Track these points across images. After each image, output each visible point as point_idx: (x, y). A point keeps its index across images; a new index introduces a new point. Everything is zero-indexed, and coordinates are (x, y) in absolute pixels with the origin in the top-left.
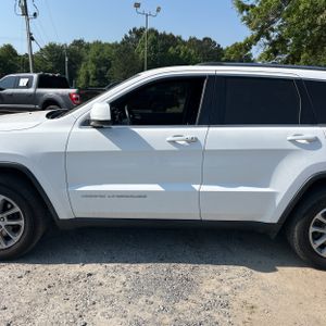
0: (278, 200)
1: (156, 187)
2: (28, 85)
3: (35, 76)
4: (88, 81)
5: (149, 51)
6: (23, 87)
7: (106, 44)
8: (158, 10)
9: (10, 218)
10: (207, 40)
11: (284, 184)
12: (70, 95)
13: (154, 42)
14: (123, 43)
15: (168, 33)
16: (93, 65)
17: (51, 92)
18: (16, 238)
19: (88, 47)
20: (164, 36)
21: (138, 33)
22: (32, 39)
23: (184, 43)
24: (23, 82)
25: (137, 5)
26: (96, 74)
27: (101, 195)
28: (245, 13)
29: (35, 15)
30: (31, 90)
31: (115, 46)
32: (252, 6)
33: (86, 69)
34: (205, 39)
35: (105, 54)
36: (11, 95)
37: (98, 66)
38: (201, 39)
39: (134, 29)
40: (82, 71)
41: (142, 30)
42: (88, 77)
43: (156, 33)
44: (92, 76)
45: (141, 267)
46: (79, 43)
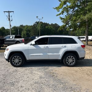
0: (61, 55)
1: (42, 54)
2: (12, 38)
3: (14, 36)
4: (24, 36)
5: (41, 27)
6: (11, 38)
7: (29, 26)
8: (43, 18)
9: (19, 60)
10: (56, 24)
11: (61, 53)
12: (22, 40)
13: (42, 25)
14: (33, 25)
15: (45, 23)
16: (26, 32)
17: (18, 39)
18: (20, 63)
19: (24, 27)
20: (44, 24)
21: (37, 23)
22: (11, 26)
23: (50, 25)
24: (11, 37)
25: (37, 17)
26: (26, 34)
27: (33, 56)
28: (62, 20)
29: (12, 20)
30: (13, 39)
31: (31, 26)
32: (64, 19)
33: (24, 32)
34: (55, 24)
35: (29, 28)
36: (8, 40)
37: (27, 32)
38: (54, 24)
39: (36, 22)
40: (23, 33)
41: (38, 22)
42: (24, 34)
43: (42, 23)
44: (25, 34)
45: (40, 67)
46: (22, 26)
